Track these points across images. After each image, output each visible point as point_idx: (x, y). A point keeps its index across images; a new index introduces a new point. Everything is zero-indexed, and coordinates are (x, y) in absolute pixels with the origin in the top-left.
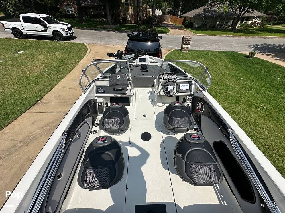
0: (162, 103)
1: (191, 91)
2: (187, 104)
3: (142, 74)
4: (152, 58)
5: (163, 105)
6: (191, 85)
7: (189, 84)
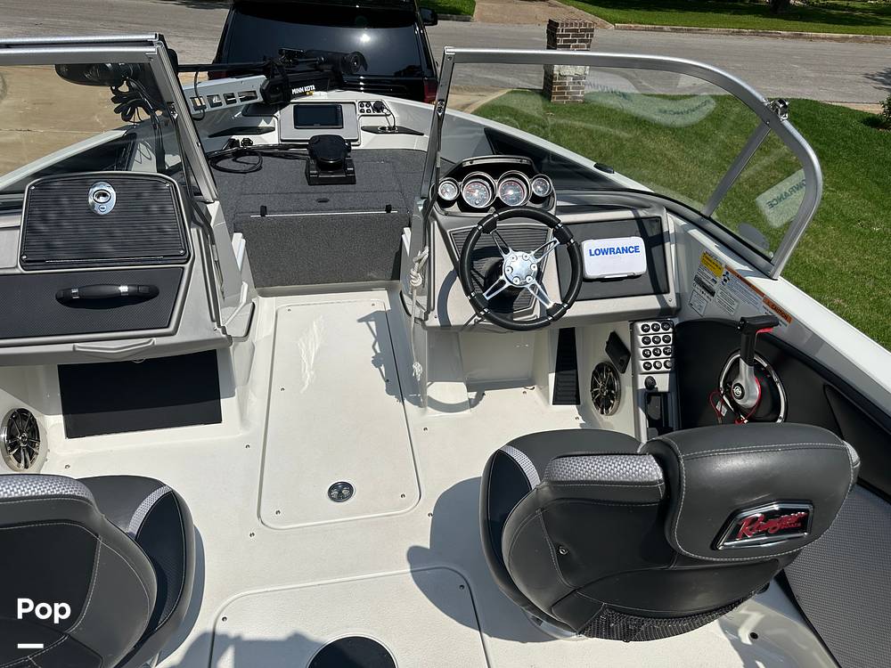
0: (462, 386)
1: (662, 287)
2: (642, 380)
3: (317, 196)
4: (379, 107)
5: (473, 395)
6: (655, 241)
7: (644, 235)
